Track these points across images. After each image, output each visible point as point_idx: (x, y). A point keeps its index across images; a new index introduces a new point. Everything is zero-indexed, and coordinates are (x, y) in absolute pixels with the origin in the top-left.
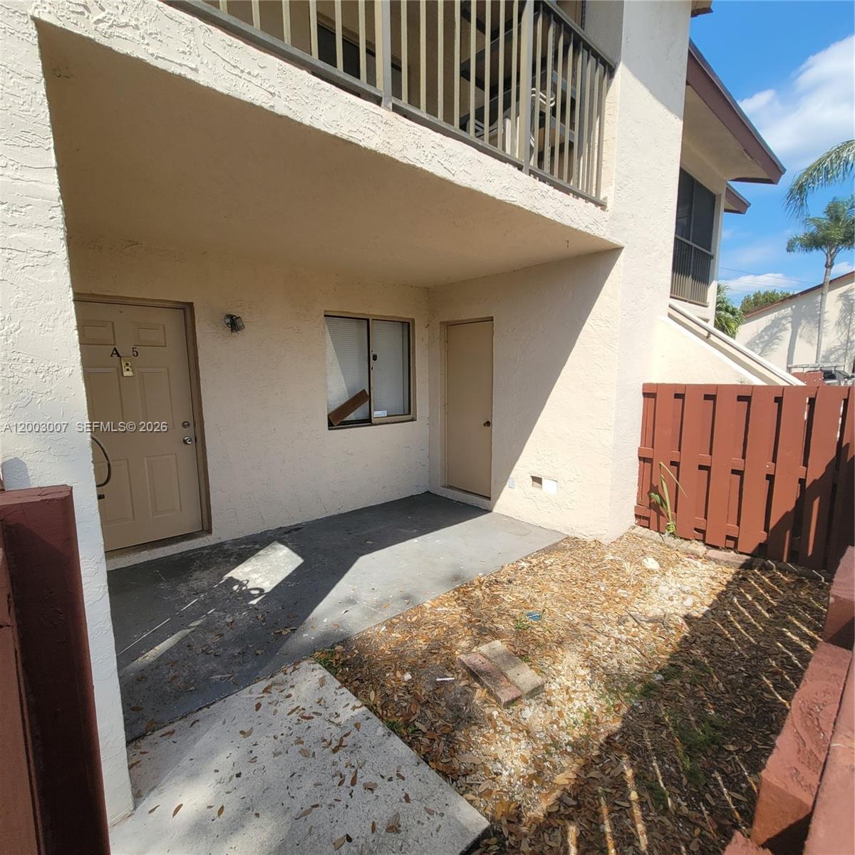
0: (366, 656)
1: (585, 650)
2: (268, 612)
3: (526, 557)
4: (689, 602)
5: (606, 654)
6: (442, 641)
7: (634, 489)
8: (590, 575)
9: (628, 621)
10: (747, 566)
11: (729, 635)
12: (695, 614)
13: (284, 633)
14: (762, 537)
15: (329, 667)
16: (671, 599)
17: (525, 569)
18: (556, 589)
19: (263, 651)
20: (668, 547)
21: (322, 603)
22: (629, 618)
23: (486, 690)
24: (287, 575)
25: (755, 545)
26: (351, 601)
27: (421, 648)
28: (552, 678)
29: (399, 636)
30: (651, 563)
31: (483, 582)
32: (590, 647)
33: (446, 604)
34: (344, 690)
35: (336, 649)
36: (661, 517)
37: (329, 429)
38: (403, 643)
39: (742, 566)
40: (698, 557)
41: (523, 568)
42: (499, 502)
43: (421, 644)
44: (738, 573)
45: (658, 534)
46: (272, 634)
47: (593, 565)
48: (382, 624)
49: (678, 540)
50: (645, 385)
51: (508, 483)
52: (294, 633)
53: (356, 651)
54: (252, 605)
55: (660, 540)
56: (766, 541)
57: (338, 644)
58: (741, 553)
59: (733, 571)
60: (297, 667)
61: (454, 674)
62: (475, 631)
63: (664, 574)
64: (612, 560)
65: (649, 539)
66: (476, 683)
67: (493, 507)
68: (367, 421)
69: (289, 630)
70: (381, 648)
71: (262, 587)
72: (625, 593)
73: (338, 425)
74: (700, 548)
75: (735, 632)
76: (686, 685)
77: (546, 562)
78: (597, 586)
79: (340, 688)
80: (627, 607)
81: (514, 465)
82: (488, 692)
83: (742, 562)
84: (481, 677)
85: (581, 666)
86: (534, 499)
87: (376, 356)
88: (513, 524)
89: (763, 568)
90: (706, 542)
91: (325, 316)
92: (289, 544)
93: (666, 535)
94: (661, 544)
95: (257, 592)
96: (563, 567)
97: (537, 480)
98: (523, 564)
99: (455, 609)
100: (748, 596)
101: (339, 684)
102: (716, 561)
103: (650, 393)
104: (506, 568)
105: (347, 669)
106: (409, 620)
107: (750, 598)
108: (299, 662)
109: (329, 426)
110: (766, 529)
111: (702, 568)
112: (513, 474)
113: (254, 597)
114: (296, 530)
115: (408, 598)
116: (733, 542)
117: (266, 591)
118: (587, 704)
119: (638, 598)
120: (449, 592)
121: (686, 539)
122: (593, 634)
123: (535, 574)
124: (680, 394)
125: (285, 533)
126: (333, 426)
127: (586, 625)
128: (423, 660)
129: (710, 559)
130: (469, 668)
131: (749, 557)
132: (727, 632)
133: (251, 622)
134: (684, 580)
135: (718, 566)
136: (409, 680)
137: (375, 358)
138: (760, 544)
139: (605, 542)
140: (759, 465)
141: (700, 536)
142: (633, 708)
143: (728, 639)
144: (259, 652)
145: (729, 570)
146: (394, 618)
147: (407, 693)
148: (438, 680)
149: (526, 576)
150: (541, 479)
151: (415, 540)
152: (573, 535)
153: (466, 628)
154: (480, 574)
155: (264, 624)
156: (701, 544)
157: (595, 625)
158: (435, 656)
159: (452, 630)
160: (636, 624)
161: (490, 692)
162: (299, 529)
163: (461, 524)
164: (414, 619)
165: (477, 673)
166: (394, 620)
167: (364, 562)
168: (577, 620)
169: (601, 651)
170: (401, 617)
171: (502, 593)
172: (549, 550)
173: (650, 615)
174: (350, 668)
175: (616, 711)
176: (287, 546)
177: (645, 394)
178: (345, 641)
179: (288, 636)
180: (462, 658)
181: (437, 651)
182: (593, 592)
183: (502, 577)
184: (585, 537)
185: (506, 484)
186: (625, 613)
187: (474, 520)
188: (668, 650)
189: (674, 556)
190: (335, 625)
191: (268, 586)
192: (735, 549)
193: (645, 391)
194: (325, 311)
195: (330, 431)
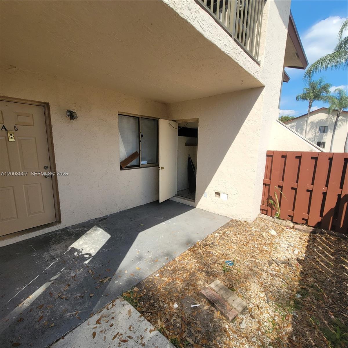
0: (151, 293)
1: (259, 282)
2: (94, 268)
3: (217, 230)
4: (296, 252)
5: (269, 283)
6: (189, 281)
7: (260, 198)
8: (248, 239)
9: (273, 264)
10: (313, 232)
11: (320, 269)
12: (301, 258)
13: (105, 281)
14: (319, 219)
15: (131, 303)
16: (288, 250)
17: (218, 237)
18: (235, 247)
19: (94, 295)
20: (277, 223)
21: (123, 261)
22: (273, 262)
23: (219, 312)
24: (102, 245)
25: (316, 222)
26: (139, 259)
27: (179, 286)
28: (249, 300)
29: (166, 279)
30: (273, 232)
31: (200, 245)
32: (260, 279)
33: (186, 258)
34: (143, 318)
35: (134, 290)
36: (273, 210)
37: (121, 170)
38: (169, 284)
39: (311, 233)
40: (291, 228)
41: (217, 236)
42: (199, 203)
43: (179, 284)
44: (310, 236)
45: (271, 217)
46: (98, 283)
47: (248, 233)
48: (156, 272)
49: (281, 220)
50: (268, 152)
51: (204, 195)
52: (110, 281)
53: (145, 290)
54: (86, 264)
55: (273, 220)
56: (321, 221)
57: (135, 287)
58: (309, 226)
59: (308, 234)
60: (114, 304)
61: (199, 302)
62: (204, 274)
63: (280, 237)
64: (255, 231)
65: (268, 220)
66: (213, 308)
67: (196, 205)
68: (138, 166)
69: (107, 279)
70: (158, 287)
71: (90, 253)
72: (267, 248)
73: (125, 168)
74: (291, 224)
75: (322, 267)
76: (313, 300)
77: (227, 233)
78: (253, 245)
79: (140, 317)
80: (270, 256)
81: (207, 186)
82: (221, 313)
83: (311, 231)
84: (215, 304)
85: (260, 291)
86: (216, 202)
87: (142, 135)
88: (206, 213)
89: (322, 233)
90: (293, 221)
91: (119, 114)
92: (102, 227)
93: (275, 218)
94: (274, 222)
95: (87, 256)
96: (235, 235)
97: (218, 194)
98: (217, 234)
99: (191, 261)
100: (319, 247)
101: (139, 314)
102: (299, 230)
103: (270, 155)
104: (210, 237)
105: (142, 303)
106: (169, 269)
107: (321, 249)
108: (115, 300)
109: (120, 168)
110: (321, 215)
111: (295, 233)
112: (206, 191)
113: (86, 259)
114: (105, 219)
115: (167, 255)
116: (306, 222)
117: (93, 255)
118: (270, 315)
119: (273, 250)
120: (186, 251)
121: (284, 220)
122: (260, 272)
123: (223, 240)
124: (284, 156)
125: (100, 221)
126: (122, 168)
127: (255, 267)
128: (182, 294)
129: (296, 229)
130: (207, 298)
131: (314, 228)
132: (319, 268)
133: (85, 275)
134: (289, 240)
135: (300, 232)
136: (177, 308)
137: (142, 136)
138: (318, 222)
139: (250, 222)
140: (319, 188)
141: (290, 218)
142: (294, 317)
143: (321, 272)
144: (92, 295)
145: (305, 234)
146: (162, 268)
147: (178, 317)
148: (192, 306)
149: (220, 241)
150: (220, 193)
151: (164, 223)
152: (234, 219)
153: (199, 272)
154: (199, 240)
155: (93, 276)
156: (290, 222)
157: (259, 267)
158: (187, 291)
159: (193, 274)
160: (277, 265)
161: (222, 313)
162: (106, 218)
163: (183, 214)
164: (172, 268)
165: (213, 302)
166: (162, 269)
167: (142, 236)
168: (251, 265)
169: (266, 281)
170: (165, 267)
171: (211, 250)
172: (227, 226)
173: (282, 259)
174: (143, 303)
175: (287, 320)
176: (101, 228)
177: (267, 156)
178: (139, 285)
179: (107, 283)
180: (203, 293)
181: (187, 288)
182: (253, 248)
183: (208, 241)
184: (240, 220)
185: (203, 195)
186: (270, 260)
187: (188, 212)
188: (296, 279)
189: (281, 228)
190: (131, 274)
191: (93, 252)
192: (306, 224)
193: (268, 154)
194: (119, 112)
195: (121, 171)
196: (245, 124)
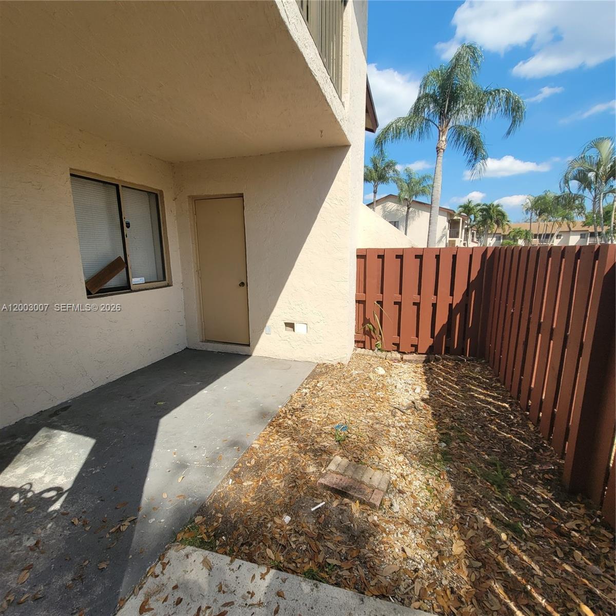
0: (233, 516)
1: (389, 442)
2: (84, 512)
3: (302, 385)
4: (418, 390)
5: (403, 440)
6: (292, 473)
7: (353, 323)
8: (353, 388)
9: (397, 413)
10: (427, 361)
11: (451, 405)
12: (425, 397)
13: (123, 528)
14: (430, 342)
15: (202, 545)
16: (407, 391)
17: (308, 395)
18: (339, 403)
19: (108, 562)
20: (381, 358)
21: (148, 479)
22: (397, 410)
23: (358, 501)
24: (82, 461)
25: (428, 347)
26: (181, 466)
27: (279, 486)
28: (387, 471)
29: (250, 483)
30: (381, 371)
31: (286, 413)
32: (390, 438)
33: (271, 440)
34: (238, 562)
35: (196, 522)
36: (372, 339)
37: (88, 298)
38: (260, 489)
39: (425, 362)
40: (399, 362)
41: (306, 394)
42: (258, 347)
43: (277, 483)
44: (424, 366)
45: (371, 351)
46: (108, 536)
47: (348, 380)
48: (227, 478)
49: (384, 353)
50: (358, 250)
51: (265, 331)
52: (135, 523)
53: (220, 515)
54: (55, 511)
55: (375, 354)
56: (433, 344)
57: (196, 516)
58: (419, 354)
59: (421, 365)
60: (165, 561)
61: (322, 499)
62: (311, 455)
63: (391, 376)
64: (357, 374)
65: (368, 355)
66: (345, 499)
67: (253, 352)
68: (126, 288)
69: (127, 523)
70: (243, 501)
71: (56, 485)
72: (381, 394)
73: (95, 294)
74: (399, 356)
75: (452, 402)
76: (460, 444)
77: (318, 385)
78: (363, 394)
79: (232, 561)
80: (389, 403)
81: (270, 315)
82: (360, 503)
83: (424, 359)
84: (349, 492)
85: (396, 455)
86: (289, 340)
87: (129, 224)
88: (272, 362)
89: (437, 360)
90: (400, 351)
91: (71, 175)
92: (64, 426)
93: (376, 350)
94: (376, 357)
95: (53, 493)
96: (332, 386)
97: (290, 325)
98: (304, 390)
99: (281, 442)
100: (440, 378)
101: (228, 559)
102: (410, 361)
103: (362, 256)
104: (295, 396)
105: (224, 538)
106: (248, 465)
107: (442, 380)
108: (164, 555)
109: (87, 295)
110: (432, 336)
111: (405, 367)
112: (269, 323)
113: (52, 501)
114: (65, 409)
115: (235, 444)
116: (415, 349)
117: (66, 488)
118: (421, 481)
119: (390, 395)
120: (266, 428)
121: (388, 351)
122: (385, 428)
123: (318, 397)
124: (381, 256)
125: (51, 416)
126: (92, 294)
127: (377, 423)
128: (288, 497)
129: (406, 361)
130: (333, 488)
131: (426, 356)
132: (449, 403)
133: (67, 533)
134: (402, 377)
135: (412, 364)
136: (290, 521)
137: (128, 225)
138: (430, 346)
139: (345, 362)
140: (428, 299)
141: (395, 348)
142: (448, 472)
143: (453, 407)
144: (103, 565)
145: (418, 365)
146: (234, 467)
147: (298, 535)
148: (313, 509)
149: (313, 399)
150: (293, 324)
151: (204, 391)
152: (321, 362)
153: (302, 455)
154: (280, 406)
155: (88, 528)
156: (396, 352)
157: (382, 422)
158: (295, 489)
159: (293, 460)
160: (402, 414)
161: (362, 502)
162: (68, 407)
163: (234, 369)
164: (253, 462)
165: (344, 490)
166: (237, 470)
167: (167, 424)
168: (371, 422)
169: (398, 439)
170: (240, 465)
171: (306, 417)
172: (314, 376)
173: (405, 404)
174: (226, 536)
175: (442, 479)
176: (62, 429)
177: (358, 256)
178: (202, 509)
179: (131, 531)
180: (323, 482)
181: (294, 484)
182: (363, 399)
183: (296, 404)
184: (330, 362)
185: (263, 331)
186: (392, 409)
187: (242, 364)
188: (431, 424)
189: (387, 363)
190: (178, 497)
191: (65, 481)
192: (416, 352)
193: (358, 254)
194: (71, 169)
195: (89, 300)
196: (325, 204)
